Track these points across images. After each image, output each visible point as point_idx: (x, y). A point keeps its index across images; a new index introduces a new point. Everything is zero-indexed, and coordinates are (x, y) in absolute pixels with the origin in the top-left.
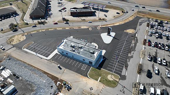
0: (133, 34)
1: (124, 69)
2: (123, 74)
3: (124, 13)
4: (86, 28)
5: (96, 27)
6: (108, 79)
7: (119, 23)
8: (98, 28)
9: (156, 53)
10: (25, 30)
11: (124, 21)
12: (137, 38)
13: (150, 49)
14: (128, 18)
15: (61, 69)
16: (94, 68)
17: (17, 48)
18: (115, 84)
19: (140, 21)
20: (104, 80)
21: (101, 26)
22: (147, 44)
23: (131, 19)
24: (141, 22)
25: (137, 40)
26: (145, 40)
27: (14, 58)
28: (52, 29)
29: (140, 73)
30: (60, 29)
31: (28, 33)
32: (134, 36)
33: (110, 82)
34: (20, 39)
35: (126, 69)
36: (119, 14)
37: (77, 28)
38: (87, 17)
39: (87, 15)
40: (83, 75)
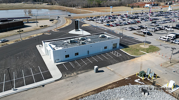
2: (142, 41)
6: (145, 48)
15: (103, 71)
16: (124, 49)
21: (56, 29)
29: (145, 36)
33: (150, 48)
37: (28, 38)
40: (130, 59)
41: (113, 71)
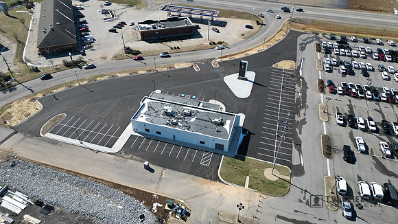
0: (293, 71)
1: (295, 152)
2: (295, 162)
3: (263, 25)
4: (185, 66)
5: (208, 62)
6: (265, 178)
7: (257, 49)
8: (215, 64)
9: (350, 107)
10: (34, 87)
11: (267, 44)
12: (303, 78)
13: (336, 100)
14: (273, 37)
15: (152, 171)
16: (229, 159)
17: (25, 136)
18: (285, 187)
19: (300, 40)
20: (259, 182)
21: (219, 60)
22: (327, 89)
23: (280, 37)
24: (303, 44)
25: (305, 84)
26: (321, 82)
27: (24, 159)
28: (106, 78)
29: (331, 154)
30: (123, 75)
31: (45, 92)
32: (295, 75)
33: (273, 184)
34: (29, 111)
35: (300, 151)
36: (251, 28)
37: (166, 69)
38: (181, 40)
39: (181, 36)
40: (207, 178)
41: (161, 179)
